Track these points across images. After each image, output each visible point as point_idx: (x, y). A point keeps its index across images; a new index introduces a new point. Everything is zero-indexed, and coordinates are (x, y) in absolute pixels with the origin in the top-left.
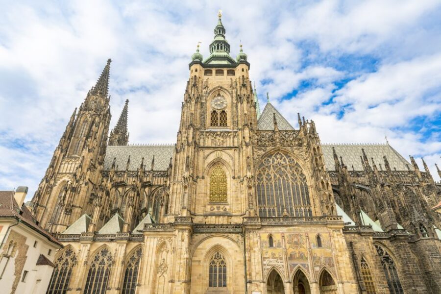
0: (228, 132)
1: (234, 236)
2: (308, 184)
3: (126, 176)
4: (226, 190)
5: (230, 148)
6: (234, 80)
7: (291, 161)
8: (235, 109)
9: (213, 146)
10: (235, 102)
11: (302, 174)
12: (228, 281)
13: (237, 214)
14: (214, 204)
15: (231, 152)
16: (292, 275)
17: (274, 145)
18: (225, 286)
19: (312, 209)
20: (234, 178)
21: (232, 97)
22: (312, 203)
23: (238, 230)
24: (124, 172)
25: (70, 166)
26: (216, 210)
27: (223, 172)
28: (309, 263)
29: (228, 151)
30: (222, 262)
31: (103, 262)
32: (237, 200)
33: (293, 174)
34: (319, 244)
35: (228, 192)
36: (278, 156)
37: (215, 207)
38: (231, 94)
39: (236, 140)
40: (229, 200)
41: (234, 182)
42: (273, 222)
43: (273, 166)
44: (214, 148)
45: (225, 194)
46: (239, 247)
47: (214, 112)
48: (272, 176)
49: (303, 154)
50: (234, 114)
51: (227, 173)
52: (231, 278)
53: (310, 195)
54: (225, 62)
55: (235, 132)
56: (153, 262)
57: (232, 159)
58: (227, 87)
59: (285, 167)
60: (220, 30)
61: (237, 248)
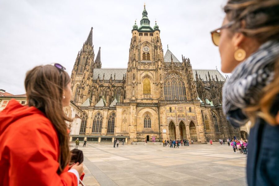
0: (151, 63)
1: (154, 108)
2: (186, 86)
3: (103, 82)
4: (150, 88)
5: (152, 70)
6: (153, 39)
7: (179, 76)
8: (153, 52)
9: (144, 69)
10: (153, 49)
11: (183, 82)
12: (152, 125)
13: (155, 99)
14: (145, 95)
16: (179, 123)
17: (171, 69)
18: (150, 127)
19: (187, 97)
20: (154, 83)
21: (152, 47)
22: (187, 94)
23: (156, 106)
24: (102, 80)
25: (79, 78)
28: (186, 118)
29: (151, 72)
30: (149, 118)
31: (98, 118)
32: (155, 93)
33: (179, 82)
34: (190, 111)
36: (173, 74)
37: (146, 96)
38: (152, 45)
39: (154, 66)
40: (152, 93)
41: (153, 85)
42: (172, 102)
43: (171, 79)
44: (145, 70)
45: (150, 90)
46: (156, 112)
47: (144, 53)
48: (170, 83)
49: (184, 73)
50: (153, 55)
51: (151, 82)
52: (153, 124)
53: (186, 91)
54: (148, 30)
55: (154, 63)
56: (121, 118)
57: (153, 75)
58: (150, 42)
59: (176, 79)
60: (145, 13)
61: (155, 113)
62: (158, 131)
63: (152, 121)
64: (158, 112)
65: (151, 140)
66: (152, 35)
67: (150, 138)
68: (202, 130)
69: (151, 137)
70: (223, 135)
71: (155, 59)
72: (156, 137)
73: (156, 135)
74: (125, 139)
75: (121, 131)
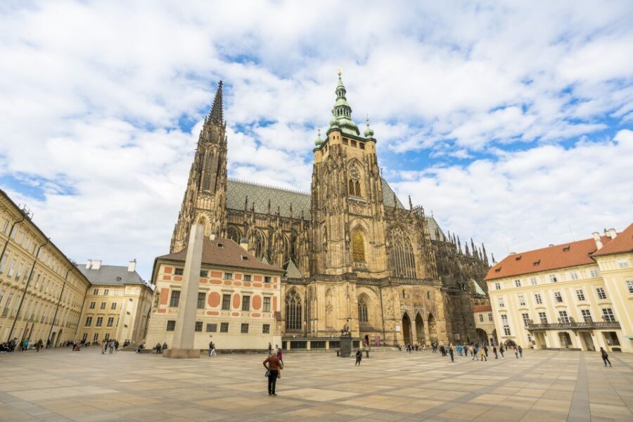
0: (364, 203)
1: (374, 287)
2: (415, 253)
4: (363, 251)
5: (367, 217)
6: (365, 155)
7: (405, 234)
8: (367, 182)
9: (355, 213)
10: (367, 176)
11: (411, 246)
12: (369, 318)
13: (374, 271)
14: (358, 261)
15: (367, 220)
16: (415, 316)
17: (395, 220)
18: (367, 321)
19: (417, 271)
20: (370, 243)
21: (365, 171)
22: (416, 266)
23: (377, 283)
25: (206, 202)
26: (359, 267)
27: (361, 236)
28: (424, 309)
29: (365, 219)
30: (365, 305)
32: (373, 260)
33: (406, 245)
34: (428, 297)
35: (366, 253)
36: (397, 229)
37: (358, 264)
38: (364, 167)
39: (370, 211)
40: (367, 259)
41: (370, 246)
42: (405, 281)
43: (395, 238)
44: (356, 215)
45: (363, 254)
46: (377, 295)
47: (351, 181)
48: (393, 244)
49: (413, 230)
50: (368, 187)
51: (364, 238)
52: (372, 316)
53: (416, 262)
54: (354, 133)
55: (369, 204)
56: (324, 304)
57: (368, 227)
58: (360, 160)
59: (401, 238)
60: (341, 92)
61: (375, 296)
62: (381, 328)
63: (368, 310)
64: (379, 295)
65: (373, 343)
66: (362, 147)
67: (370, 339)
68: (444, 327)
69: (373, 339)
70: (458, 335)
71: (371, 197)
72: (379, 337)
73: (378, 334)
74: (324, 343)
75: (326, 327)
